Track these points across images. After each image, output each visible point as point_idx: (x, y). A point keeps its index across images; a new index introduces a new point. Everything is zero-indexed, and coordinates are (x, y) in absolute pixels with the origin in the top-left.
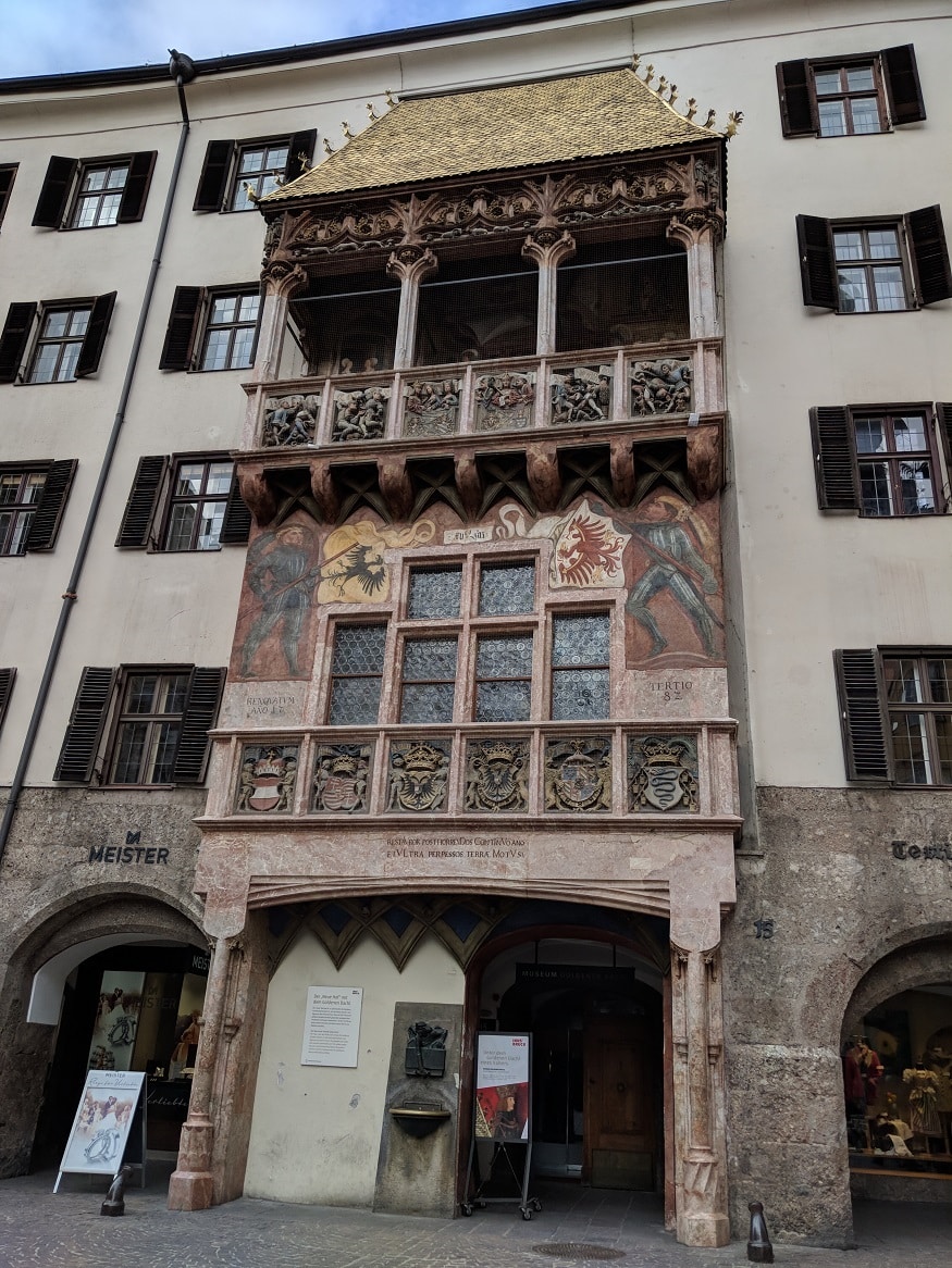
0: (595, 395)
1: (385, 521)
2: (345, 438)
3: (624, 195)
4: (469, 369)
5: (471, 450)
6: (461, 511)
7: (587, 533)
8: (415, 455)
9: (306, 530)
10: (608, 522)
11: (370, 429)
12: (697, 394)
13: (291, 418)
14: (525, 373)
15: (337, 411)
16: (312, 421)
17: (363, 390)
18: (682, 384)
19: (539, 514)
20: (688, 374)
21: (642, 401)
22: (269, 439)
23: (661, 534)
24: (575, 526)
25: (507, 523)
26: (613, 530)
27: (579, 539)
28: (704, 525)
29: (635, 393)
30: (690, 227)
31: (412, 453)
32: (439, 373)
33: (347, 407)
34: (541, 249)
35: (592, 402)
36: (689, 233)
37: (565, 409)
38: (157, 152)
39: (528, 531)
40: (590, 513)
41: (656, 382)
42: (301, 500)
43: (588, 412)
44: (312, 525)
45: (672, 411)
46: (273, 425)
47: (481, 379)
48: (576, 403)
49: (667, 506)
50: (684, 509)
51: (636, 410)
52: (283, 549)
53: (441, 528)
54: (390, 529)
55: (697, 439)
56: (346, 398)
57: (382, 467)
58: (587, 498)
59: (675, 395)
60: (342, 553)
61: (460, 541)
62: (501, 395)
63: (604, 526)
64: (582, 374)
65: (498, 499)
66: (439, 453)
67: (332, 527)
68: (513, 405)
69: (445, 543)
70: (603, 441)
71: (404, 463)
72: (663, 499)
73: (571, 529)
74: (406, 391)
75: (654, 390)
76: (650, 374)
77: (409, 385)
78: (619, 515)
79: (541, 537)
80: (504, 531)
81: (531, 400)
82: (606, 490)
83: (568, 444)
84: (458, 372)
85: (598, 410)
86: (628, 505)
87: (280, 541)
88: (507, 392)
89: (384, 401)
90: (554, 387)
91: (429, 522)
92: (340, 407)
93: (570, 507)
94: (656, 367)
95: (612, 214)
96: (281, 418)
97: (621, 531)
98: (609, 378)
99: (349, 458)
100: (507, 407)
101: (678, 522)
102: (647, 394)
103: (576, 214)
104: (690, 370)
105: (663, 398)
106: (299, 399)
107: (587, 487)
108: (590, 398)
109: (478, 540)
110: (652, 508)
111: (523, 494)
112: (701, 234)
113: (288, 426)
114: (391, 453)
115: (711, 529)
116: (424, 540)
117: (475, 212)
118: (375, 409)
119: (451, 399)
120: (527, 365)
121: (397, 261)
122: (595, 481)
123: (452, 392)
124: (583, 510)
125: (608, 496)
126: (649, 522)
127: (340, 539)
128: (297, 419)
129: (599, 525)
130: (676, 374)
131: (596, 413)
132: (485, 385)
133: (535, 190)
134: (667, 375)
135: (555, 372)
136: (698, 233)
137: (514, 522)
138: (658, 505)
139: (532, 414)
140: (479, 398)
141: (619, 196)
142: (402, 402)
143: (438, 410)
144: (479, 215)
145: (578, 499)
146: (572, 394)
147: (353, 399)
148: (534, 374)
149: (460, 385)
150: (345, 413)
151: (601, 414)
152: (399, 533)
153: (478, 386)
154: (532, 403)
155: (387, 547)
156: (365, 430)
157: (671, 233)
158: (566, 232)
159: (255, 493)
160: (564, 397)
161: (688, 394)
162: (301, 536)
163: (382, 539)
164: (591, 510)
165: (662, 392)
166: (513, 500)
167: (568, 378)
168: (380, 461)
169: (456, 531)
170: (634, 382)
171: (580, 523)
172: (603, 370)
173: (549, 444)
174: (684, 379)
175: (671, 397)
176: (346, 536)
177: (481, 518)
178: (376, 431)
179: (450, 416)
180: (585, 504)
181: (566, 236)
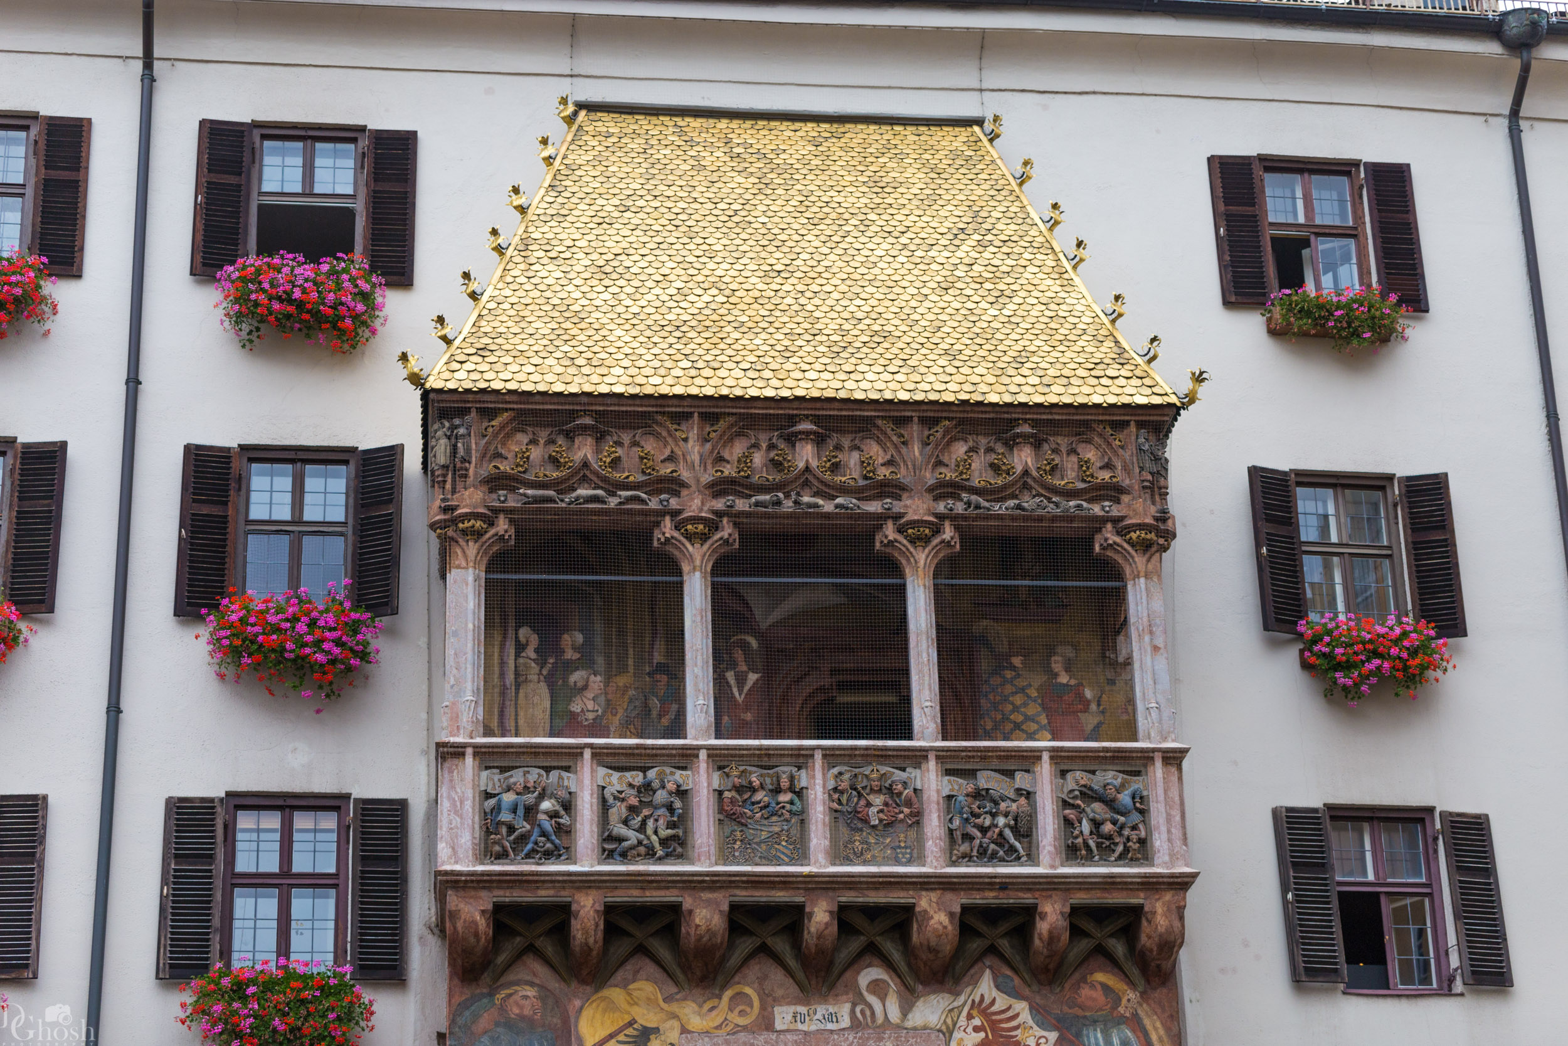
0: (1012, 822)
1: (676, 983)
2: (624, 855)
3: (1034, 473)
4: (818, 755)
5: (831, 894)
6: (800, 975)
7: (994, 1025)
8: (743, 895)
9: (545, 993)
10: (1021, 1007)
11: (664, 842)
12: (1156, 836)
13: (530, 812)
14: (903, 770)
15: (604, 806)
16: (565, 820)
17: (644, 770)
18: (1135, 817)
19: (920, 987)
20: (1141, 798)
21: (1080, 840)
22: (497, 848)
23: (1099, 1035)
24: (975, 1012)
25: (872, 999)
26: (1031, 1022)
27: (982, 1035)
28: (1158, 1024)
29: (1068, 822)
30: (1133, 546)
31: (738, 892)
32: (769, 755)
33: (623, 800)
34: (912, 550)
35: (1008, 833)
36: (1133, 557)
37: (967, 837)
38: (89, 121)
39: (905, 1015)
40: (995, 993)
41: (1097, 809)
42: (538, 943)
43: (1001, 845)
44: (554, 984)
45: (1121, 857)
46: (500, 823)
47: (835, 771)
48: (984, 830)
49: (1106, 988)
50: (1130, 996)
51: (1072, 851)
52: (509, 1025)
53: (768, 1001)
54: (685, 999)
55: (1159, 908)
56: (616, 782)
57: (690, 912)
58: (991, 968)
59: (1126, 832)
60: (611, 1036)
61: (800, 1026)
62: (869, 804)
63: (1017, 1015)
64: (987, 780)
65: (856, 962)
66: (780, 896)
67: (588, 989)
68: (888, 825)
69: (779, 1025)
70: (1027, 898)
71: (725, 907)
72: (1100, 977)
73: (970, 1017)
74: (716, 781)
75: (1096, 824)
76: (1088, 794)
77: (720, 768)
78: (1038, 999)
79: (925, 1028)
80: (868, 1013)
81: (917, 818)
82: (1018, 958)
83: (978, 899)
84: (799, 756)
85: (1018, 845)
86: (1050, 983)
87: (502, 1009)
88: (878, 800)
89: (682, 793)
90: (949, 797)
91: (748, 990)
92: (611, 800)
93: (966, 979)
94: (1097, 781)
95: (1019, 507)
96: (514, 811)
97: (1041, 1025)
98: (1029, 793)
99: (636, 892)
100: (880, 828)
101: (1122, 1016)
102: (1086, 827)
103: (965, 496)
104: (1145, 793)
105: (1109, 837)
106: (534, 774)
107: (992, 950)
108: (1007, 825)
109: (830, 1026)
110: (1085, 992)
111: (896, 956)
112: (1149, 560)
113: (528, 827)
114: (703, 889)
115: (1168, 1030)
116: (742, 1021)
117: (801, 465)
118: (670, 808)
119: (792, 803)
120: (908, 757)
121: (676, 534)
122: (1004, 944)
123: (791, 789)
124: (986, 987)
125: (1021, 967)
126: (1080, 1013)
127: (605, 1011)
128: (542, 817)
129: (1010, 1014)
130: (1125, 798)
131: (1012, 849)
132: (844, 785)
133: (895, 438)
134: (1114, 800)
135: (949, 772)
136: (1145, 559)
137: (883, 1000)
138: (1093, 987)
139: (920, 841)
140: (835, 806)
141: (1026, 472)
142: (713, 799)
143: (774, 818)
144: (807, 469)
145: (976, 968)
146: (977, 816)
147: (631, 785)
148: (918, 771)
149: (803, 780)
150: (618, 811)
151: (1022, 852)
152: (701, 1006)
153: (831, 784)
154: (918, 823)
155: (684, 1030)
156: (657, 845)
157: (1103, 548)
158: (947, 524)
159: (478, 941)
160: (967, 820)
161: (1143, 834)
162: (538, 1004)
163: (675, 1016)
164: (998, 987)
165: (1108, 827)
166: (876, 961)
167: (970, 788)
168: (688, 902)
169: (792, 1009)
170: (1064, 802)
171: (981, 1008)
172: (1021, 780)
173: (949, 896)
174: (1137, 809)
175: (1120, 834)
176: (612, 1007)
177: (832, 987)
178: (674, 844)
179: (793, 832)
180: (987, 976)
181: (948, 533)
